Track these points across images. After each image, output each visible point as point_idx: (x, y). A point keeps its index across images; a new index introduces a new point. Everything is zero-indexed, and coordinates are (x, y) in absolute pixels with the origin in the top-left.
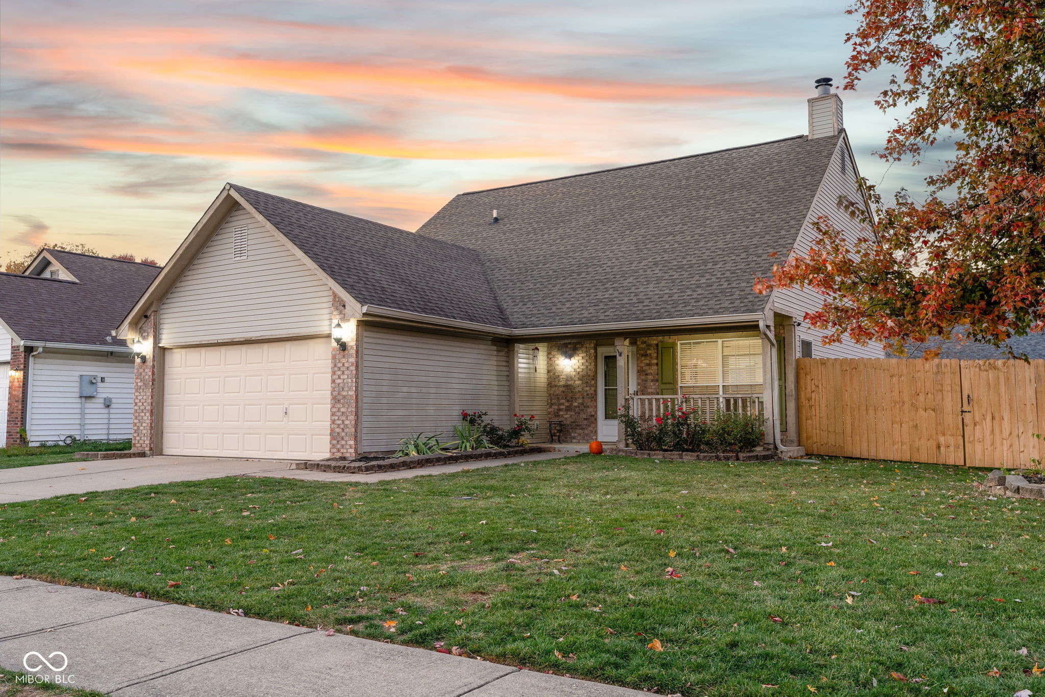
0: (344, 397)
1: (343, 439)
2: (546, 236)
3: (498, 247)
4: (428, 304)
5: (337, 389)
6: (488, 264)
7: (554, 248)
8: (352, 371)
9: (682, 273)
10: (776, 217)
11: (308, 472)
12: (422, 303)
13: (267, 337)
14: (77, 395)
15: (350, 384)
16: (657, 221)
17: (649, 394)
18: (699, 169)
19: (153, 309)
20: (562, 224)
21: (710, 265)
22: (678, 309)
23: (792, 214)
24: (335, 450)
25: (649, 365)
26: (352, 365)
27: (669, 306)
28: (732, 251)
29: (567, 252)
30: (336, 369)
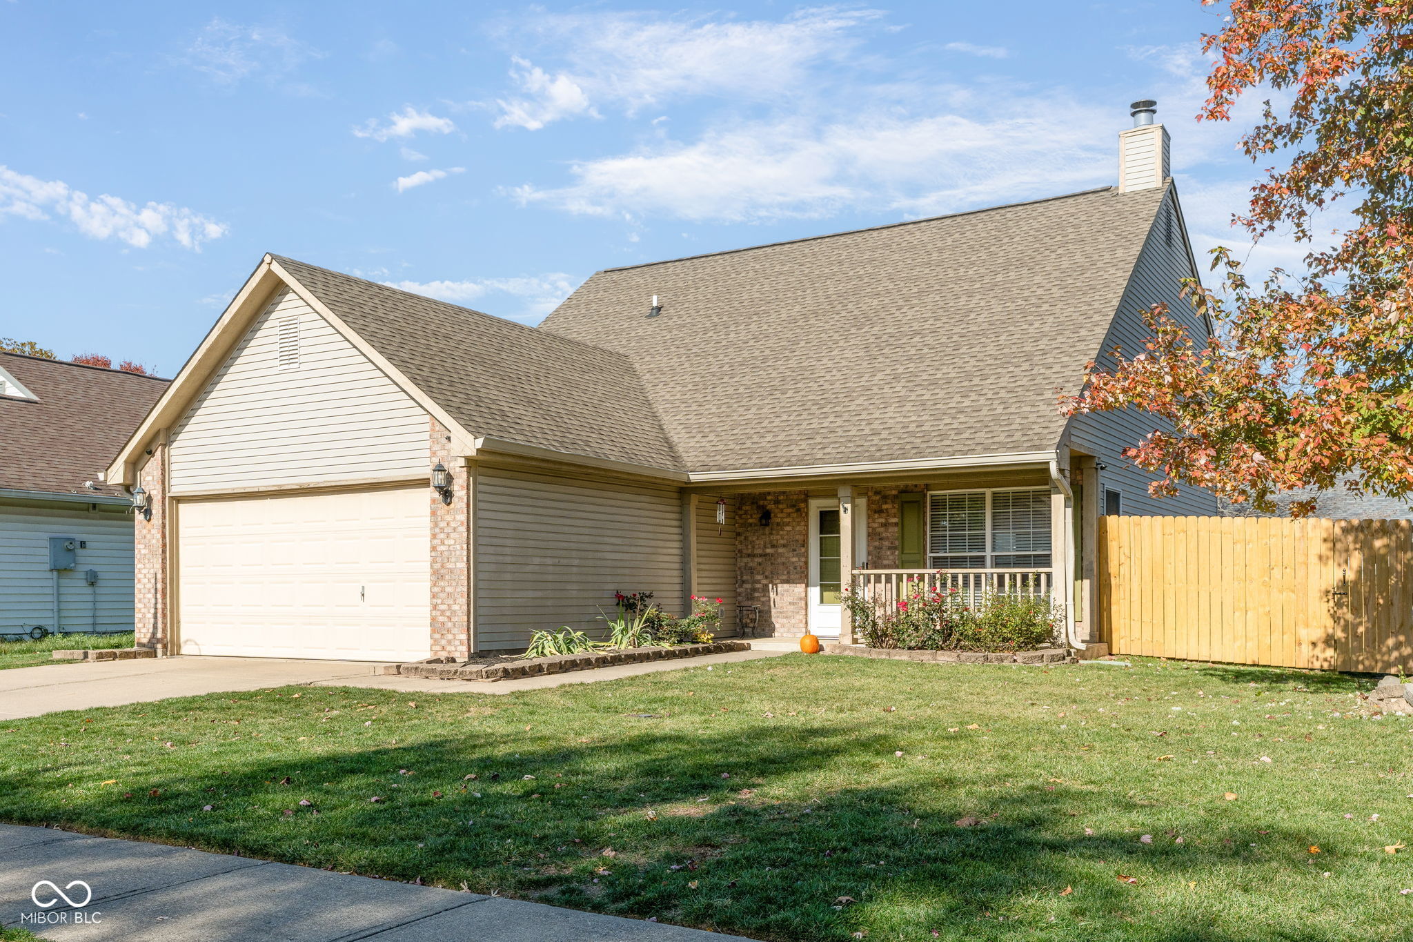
0: (451, 571)
1: (449, 631)
2: (732, 335)
3: (661, 350)
4: (568, 435)
5: (439, 560)
6: (648, 376)
7: (745, 353)
8: (461, 533)
9: (936, 391)
10: (1072, 309)
11: (402, 678)
12: (558, 434)
13: (333, 484)
14: (47, 567)
15: (458, 553)
16: (897, 314)
17: (885, 567)
18: (957, 236)
19: (161, 440)
20: (755, 318)
21: (976, 381)
22: (931, 444)
23: (1096, 305)
24: (437, 648)
25: (885, 525)
26: (462, 524)
27: (919, 440)
28: (1008, 360)
29: (764, 360)
30: (437, 530)
